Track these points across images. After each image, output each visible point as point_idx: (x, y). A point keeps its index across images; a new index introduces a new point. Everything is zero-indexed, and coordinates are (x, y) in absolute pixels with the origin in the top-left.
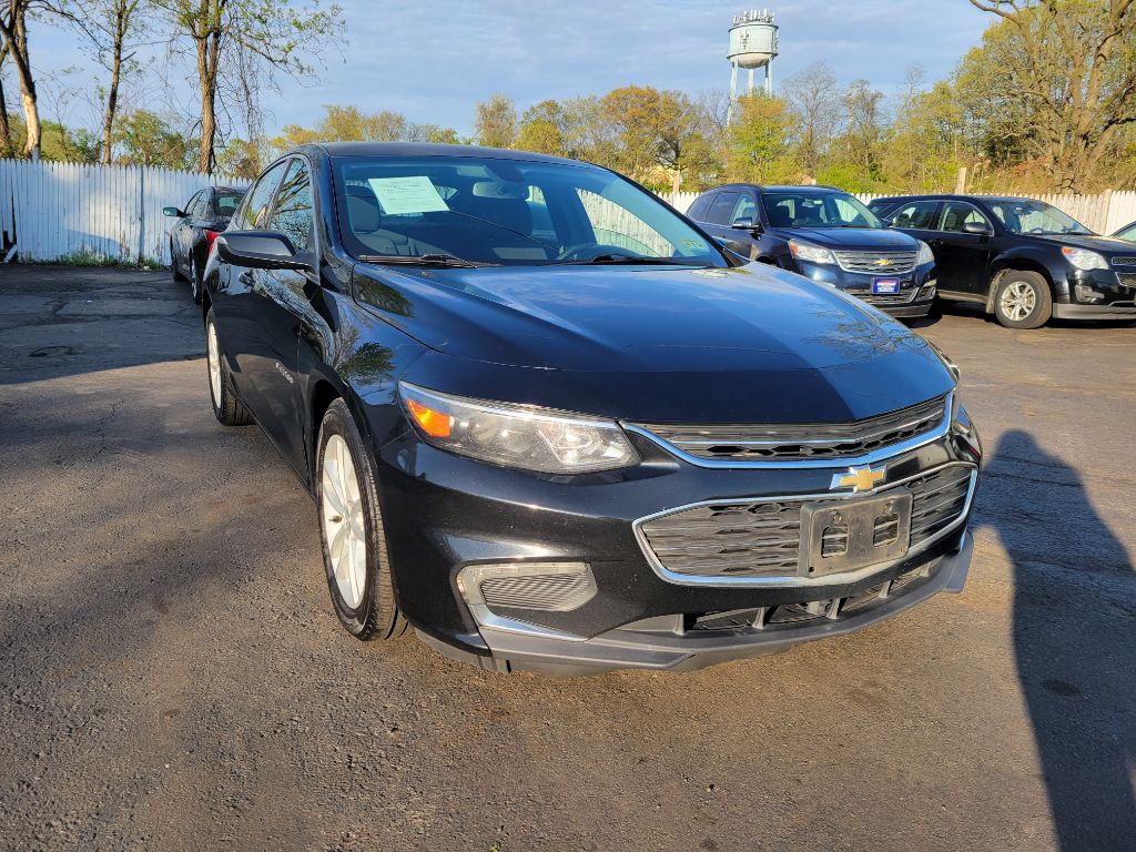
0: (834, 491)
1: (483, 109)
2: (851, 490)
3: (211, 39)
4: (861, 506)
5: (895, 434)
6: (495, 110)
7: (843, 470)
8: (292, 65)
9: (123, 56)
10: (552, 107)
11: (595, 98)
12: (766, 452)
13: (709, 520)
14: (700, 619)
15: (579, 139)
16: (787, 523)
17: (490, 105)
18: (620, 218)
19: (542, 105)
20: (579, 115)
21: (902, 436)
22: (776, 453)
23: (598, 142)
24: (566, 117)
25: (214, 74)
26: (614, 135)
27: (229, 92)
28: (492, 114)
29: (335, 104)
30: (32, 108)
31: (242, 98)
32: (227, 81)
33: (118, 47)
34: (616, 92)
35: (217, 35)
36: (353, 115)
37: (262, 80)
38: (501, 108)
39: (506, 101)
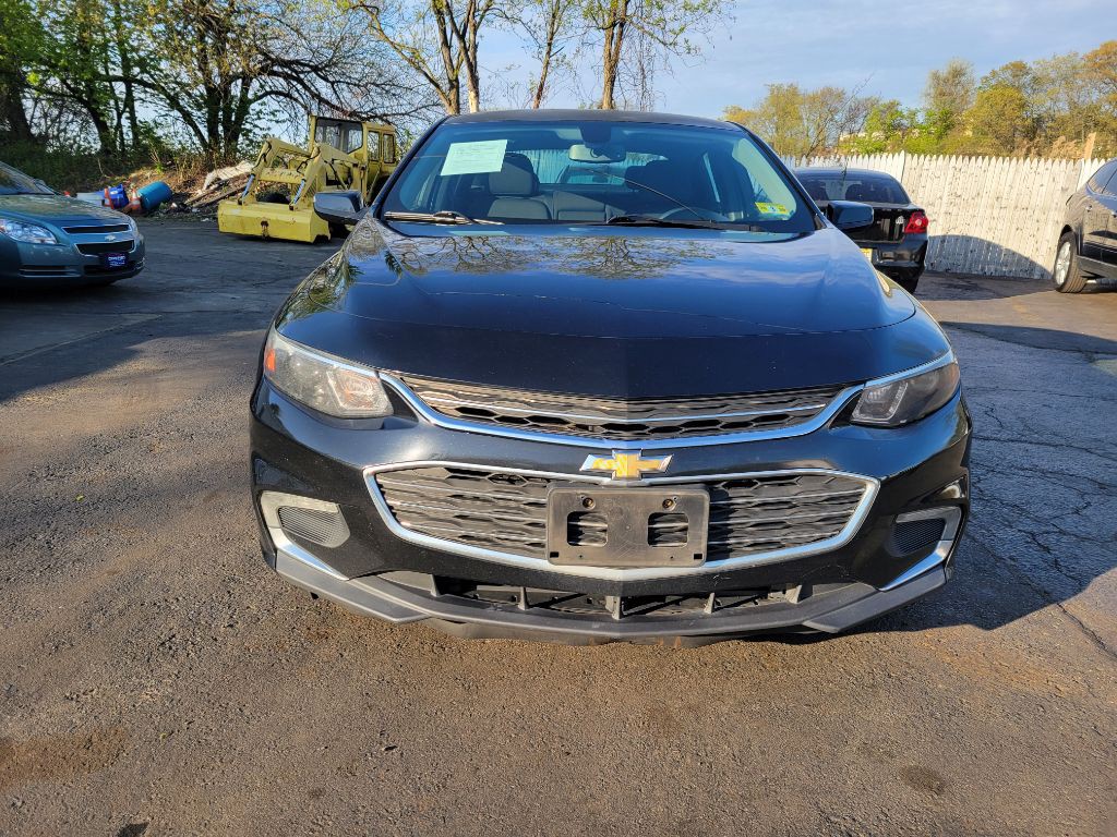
0: (587, 473)
1: (936, 77)
2: (610, 476)
3: (616, 30)
4: (624, 496)
5: (715, 422)
6: (950, 77)
7: (605, 453)
8: (681, 48)
9: (554, 50)
10: (1019, 69)
11: (1076, 54)
12: (519, 421)
13: (444, 481)
14: (479, 588)
15: (1048, 104)
16: (532, 500)
17: (944, 72)
18: (1007, 189)
19: (1007, 67)
20: (1053, 75)
21: (724, 427)
22: (531, 423)
23: (1073, 105)
24: (1036, 80)
25: (616, 61)
26: (1095, 96)
27: (627, 78)
28: (946, 81)
29: (777, 82)
30: (474, 102)
31: (638, 82)
32: (628, 68)
33: (550, 44)
34: (1106, 46)
35: (622, 25)
36: (793, 91)
37: (658, 64)
38: (957, 73)
39: (964, 67)
